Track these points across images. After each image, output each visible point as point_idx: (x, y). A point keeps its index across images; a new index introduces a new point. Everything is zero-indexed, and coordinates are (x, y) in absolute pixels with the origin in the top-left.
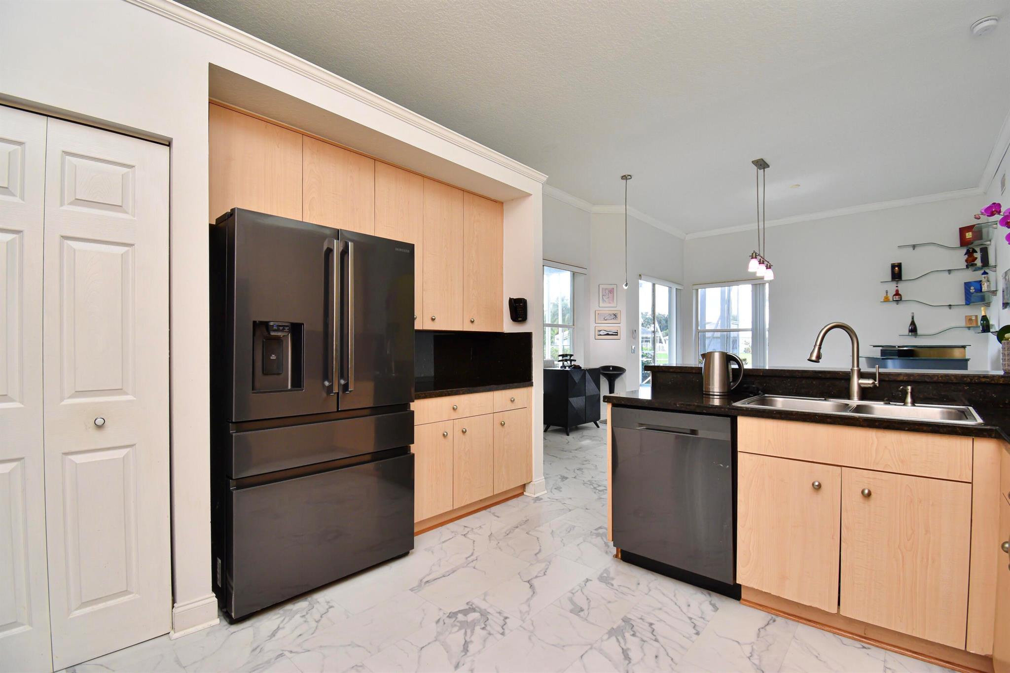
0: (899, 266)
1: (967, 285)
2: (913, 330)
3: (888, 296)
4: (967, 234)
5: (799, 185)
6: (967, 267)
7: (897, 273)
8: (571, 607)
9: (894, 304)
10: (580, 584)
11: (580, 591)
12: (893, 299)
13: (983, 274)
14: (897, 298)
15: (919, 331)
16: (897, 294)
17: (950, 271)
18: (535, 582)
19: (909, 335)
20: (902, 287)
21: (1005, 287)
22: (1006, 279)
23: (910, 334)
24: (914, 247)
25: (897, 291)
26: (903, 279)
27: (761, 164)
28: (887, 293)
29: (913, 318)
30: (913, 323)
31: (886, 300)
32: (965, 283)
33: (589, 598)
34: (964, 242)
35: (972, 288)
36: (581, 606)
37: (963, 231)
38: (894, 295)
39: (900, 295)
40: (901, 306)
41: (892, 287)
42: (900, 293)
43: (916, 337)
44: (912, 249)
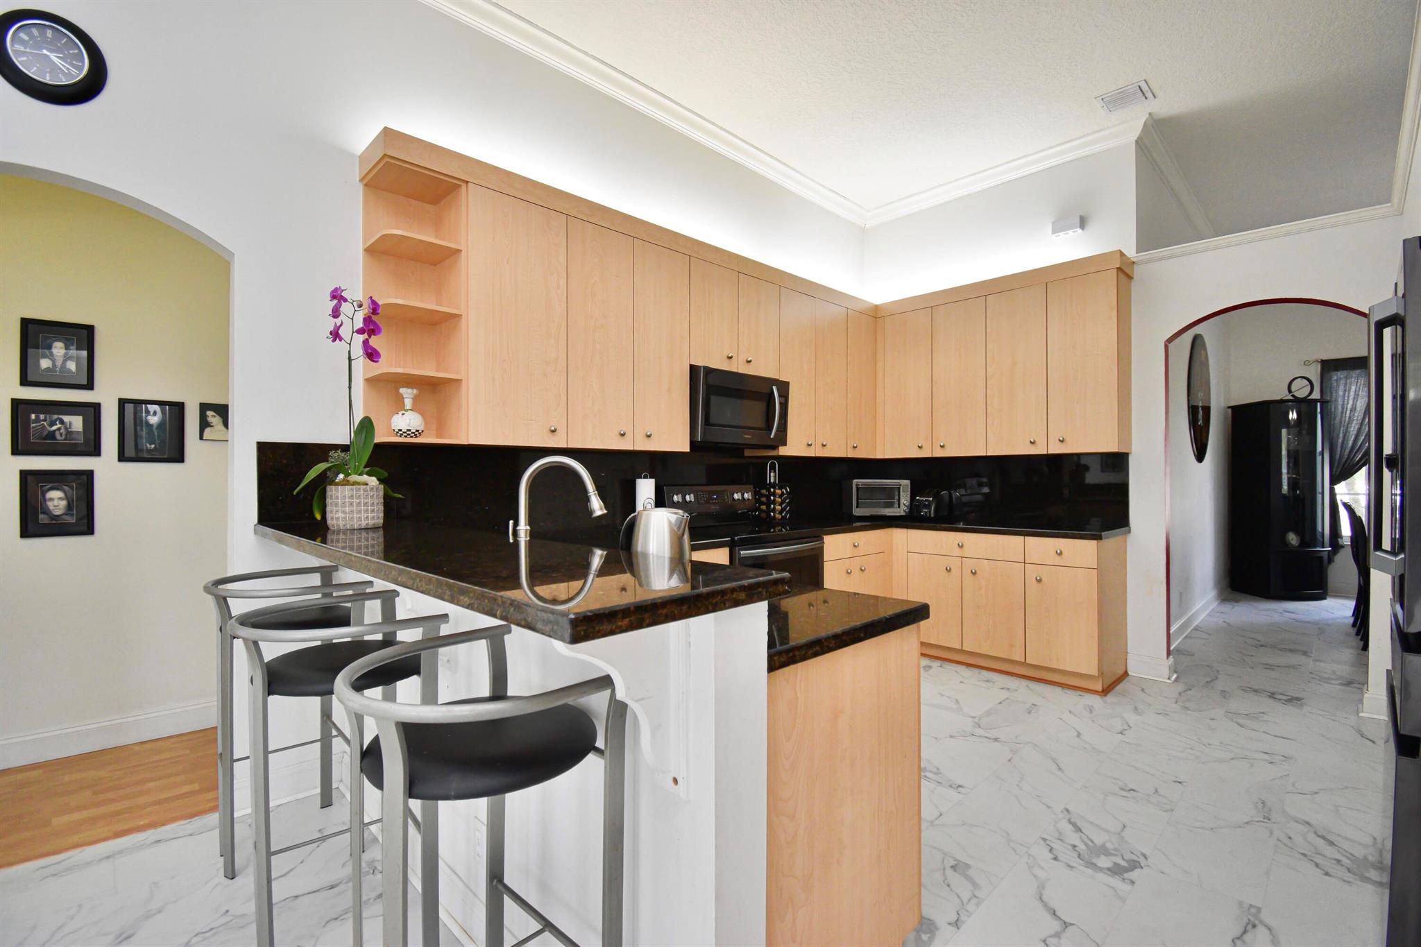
8: (971, 872)
10: (969, 917)
11: (965, 903)
18: (1055, 926)
33: (947, 888)
36: (954, 873)
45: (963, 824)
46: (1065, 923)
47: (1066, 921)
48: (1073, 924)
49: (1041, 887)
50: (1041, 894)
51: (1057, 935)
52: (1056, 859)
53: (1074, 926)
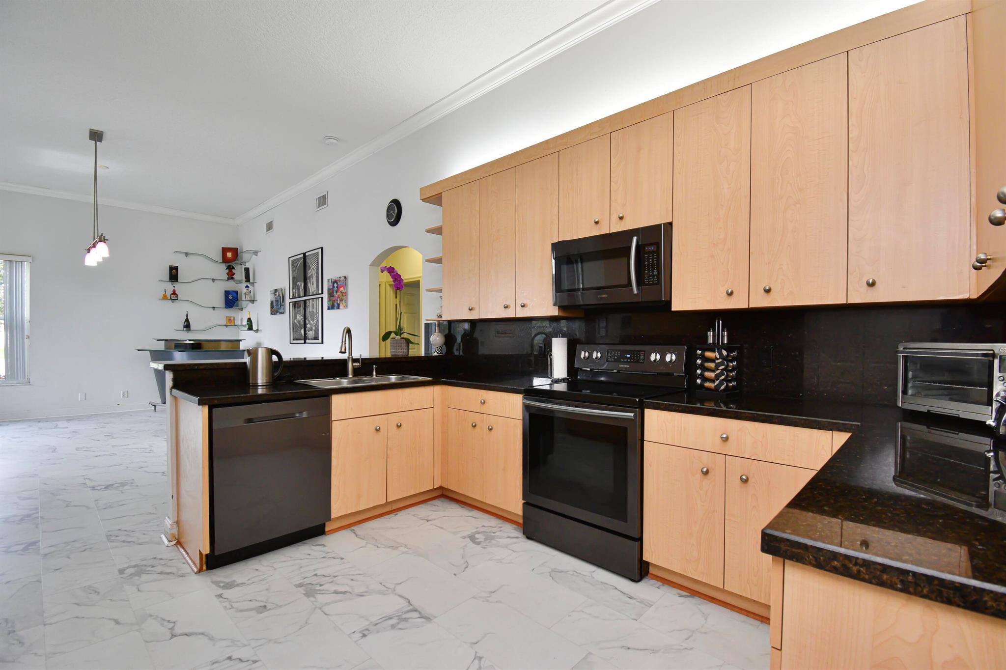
0: (176, 268)
1: (227, 293)
2: (187, 326)
3: (166, 294)
4: (231, 253)
5: (108, 168)
6: (228, 279)
7: (174, 275)
9: (170, 302)
12: (171, 297)
13: (246, 287)
14: (173, 297)
15: (192, 327)
16: (174, 293)
17: (213, 280)
19: (183, 330)
20: (178, 287)
21: (274, 299)
22: (275, 295)
23: (185, 329)
24: (187, 254)
25: (174, 291)
26: (179, 281)
27: (96, 136)
28: (165, 291)
29: (187, 316)
30: (187, 320)
31: (165, 297)
32: (225, 291)
34: (225, 260)
35: (231, 296)
37: (225, 250)
38: (172, 294)
39: (177, 295)
40: (176, 303)
41: (169, 287)
42: (176, 293)
43: (188, 332)
44: (185, 255)
45: (306, 623)
46: (175, 636)
47: (175, 638)
48: (170, 639)
49: (212, 639)
50: (206, 636)
51: (172, 629)
52: (230, 658)
53: (170, 638)
